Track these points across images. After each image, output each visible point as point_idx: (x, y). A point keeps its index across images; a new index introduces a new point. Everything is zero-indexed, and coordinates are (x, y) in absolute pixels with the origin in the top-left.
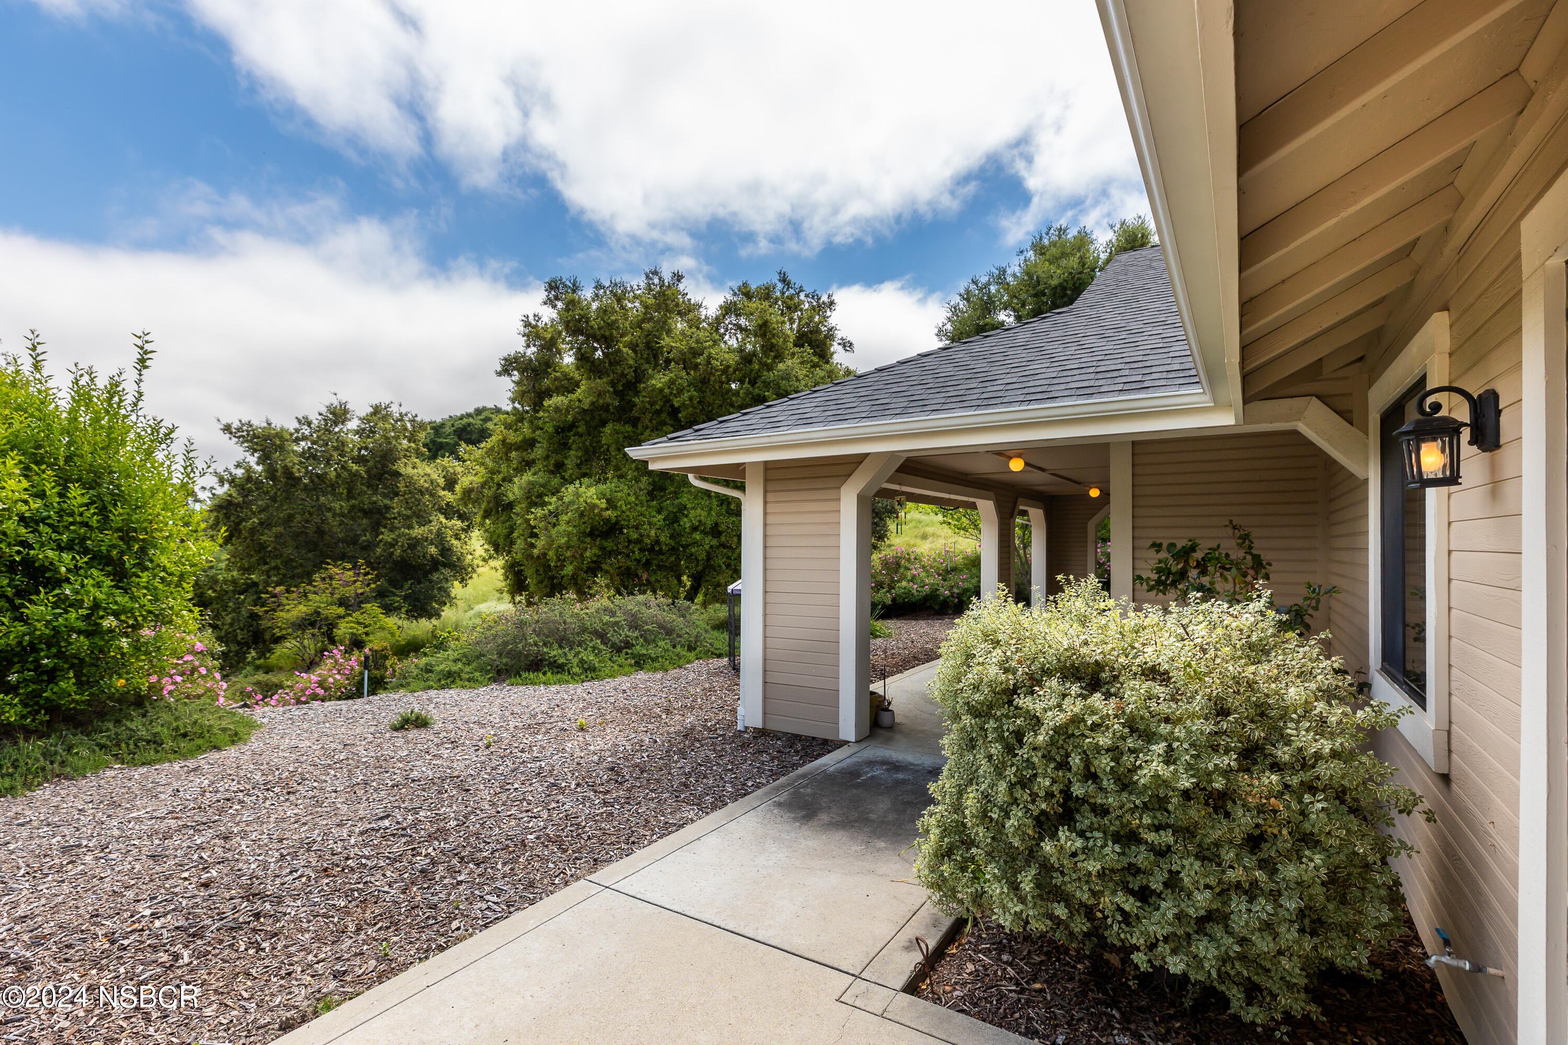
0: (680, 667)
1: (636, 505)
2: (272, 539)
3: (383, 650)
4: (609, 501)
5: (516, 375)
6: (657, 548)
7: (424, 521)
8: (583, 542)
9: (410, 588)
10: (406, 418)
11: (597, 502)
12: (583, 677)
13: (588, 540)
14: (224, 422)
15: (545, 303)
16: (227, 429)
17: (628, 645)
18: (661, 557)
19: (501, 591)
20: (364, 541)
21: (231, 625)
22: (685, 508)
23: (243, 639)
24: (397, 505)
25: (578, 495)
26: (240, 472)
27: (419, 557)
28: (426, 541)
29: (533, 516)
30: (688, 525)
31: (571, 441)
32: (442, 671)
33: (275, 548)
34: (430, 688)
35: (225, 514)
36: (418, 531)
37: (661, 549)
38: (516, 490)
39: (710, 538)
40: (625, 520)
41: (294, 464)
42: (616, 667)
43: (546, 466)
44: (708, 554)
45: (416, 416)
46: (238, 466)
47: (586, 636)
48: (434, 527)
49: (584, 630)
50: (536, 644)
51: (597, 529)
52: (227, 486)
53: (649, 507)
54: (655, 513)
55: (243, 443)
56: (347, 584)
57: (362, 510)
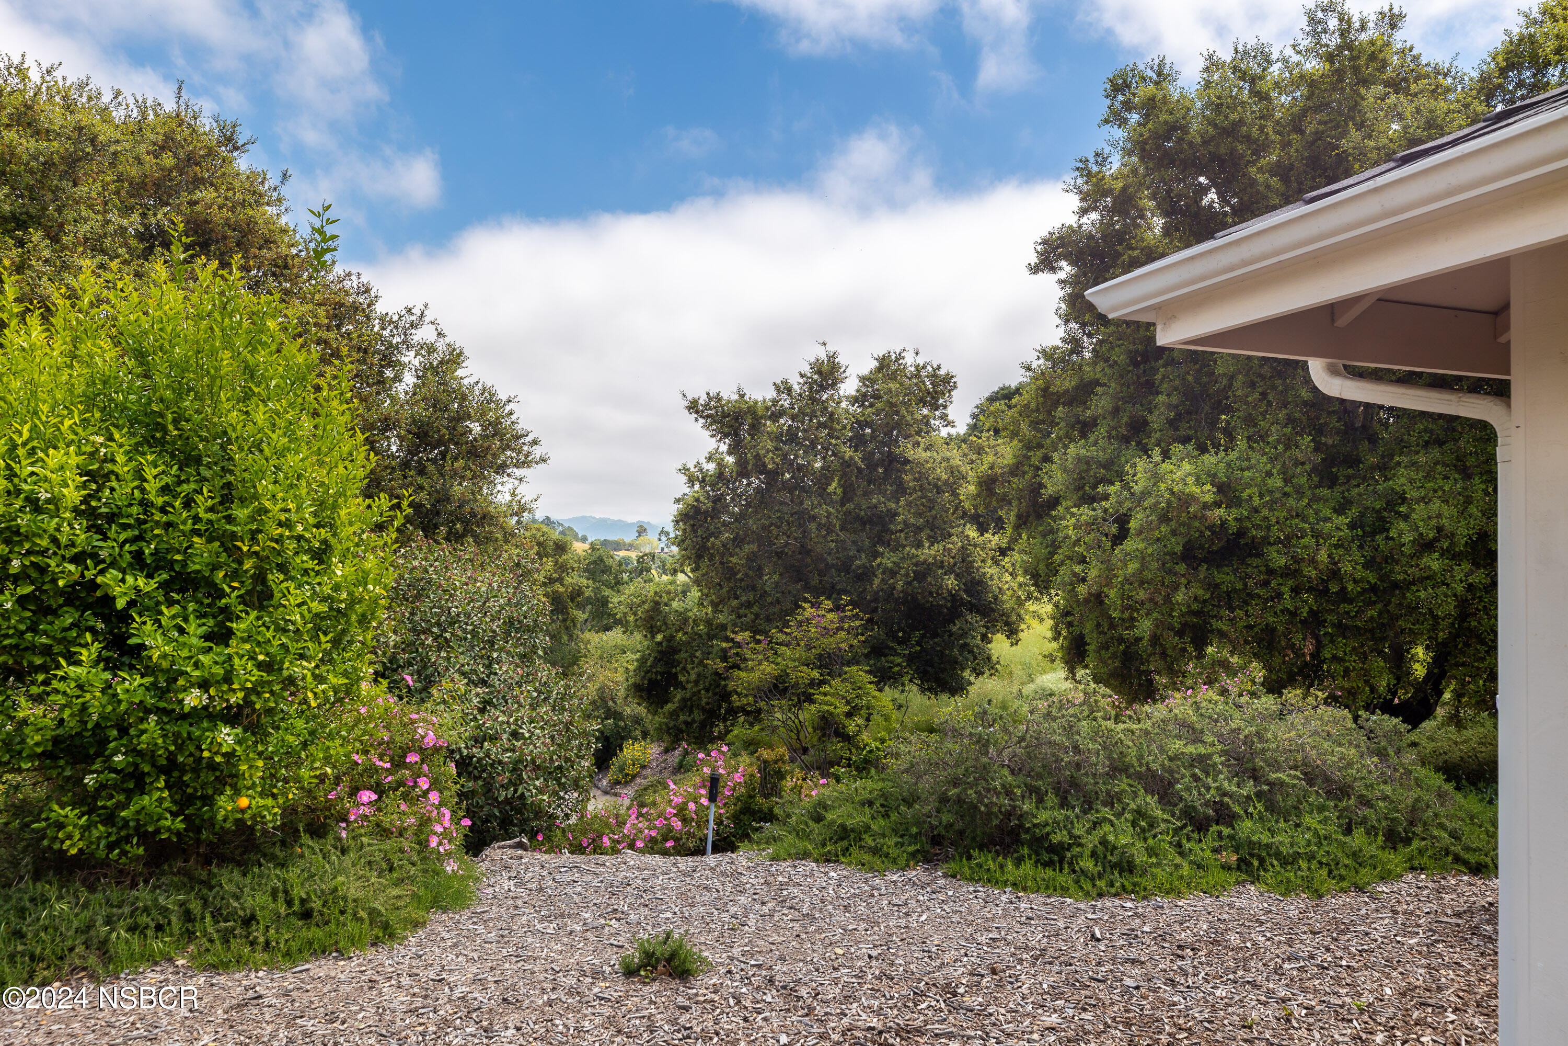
0: (1360, 889)
1: (1286, 495)
2: (743, 562)
3: (776, 762)
4: (1221, 488)
5: (1066, 269)
6: (1334, 588)
7: (938, 532)
8: (1170, 572)
9: (918, 644)
10: (923, 374)
11: (1196, 490)
12: (1101, 884)
13: (1182, 568)
14: (690, 397)
15: (1107, 121)
16: (693, 406)
17: (1224, 815)
18: (1344, 607)
19: (1051, 658)
20: (859, 567)
21: (696, 682)
22: (1404, 500)
23: (707, 703)
24: (904, 513)
25: (1156, 477)
26: (711, 467)
27: (931, 593)
28: (942, 567)
29: (1073, 520)
30: (1407, 538)
31: (1159, 376)
32: (833, 822)
33: (746, 575)
34: (805, 855)
35: (693, 526)
36: (929, 552)
37: (1343, 589)
38: (1059, 476)
39: (1466, 566)
40: (1258, 527)
41: (768, 451)
42: (1186, 870)
43: (1115, 428)
44: (1462, 603)
45: (939, 367)
46: (709, 459)
47: (1122, 784)
48: (955, 544)
49: (1118, 768)
50: (1008, 793)
51: (1201, 547)
52: (697, 487)
53: (1315, 499)
54: (1327, 512)
55: (711, 425)
56: (826, 632)
57: (858, 518)
